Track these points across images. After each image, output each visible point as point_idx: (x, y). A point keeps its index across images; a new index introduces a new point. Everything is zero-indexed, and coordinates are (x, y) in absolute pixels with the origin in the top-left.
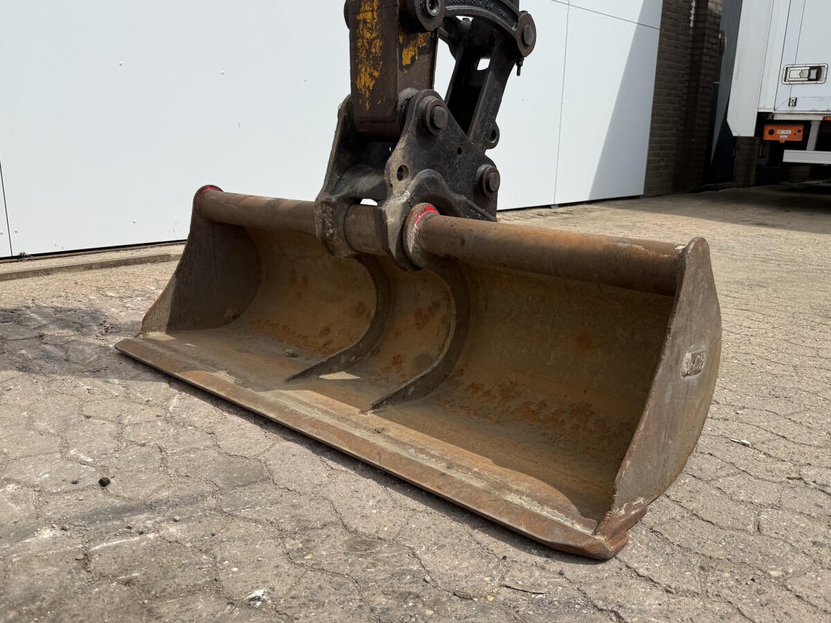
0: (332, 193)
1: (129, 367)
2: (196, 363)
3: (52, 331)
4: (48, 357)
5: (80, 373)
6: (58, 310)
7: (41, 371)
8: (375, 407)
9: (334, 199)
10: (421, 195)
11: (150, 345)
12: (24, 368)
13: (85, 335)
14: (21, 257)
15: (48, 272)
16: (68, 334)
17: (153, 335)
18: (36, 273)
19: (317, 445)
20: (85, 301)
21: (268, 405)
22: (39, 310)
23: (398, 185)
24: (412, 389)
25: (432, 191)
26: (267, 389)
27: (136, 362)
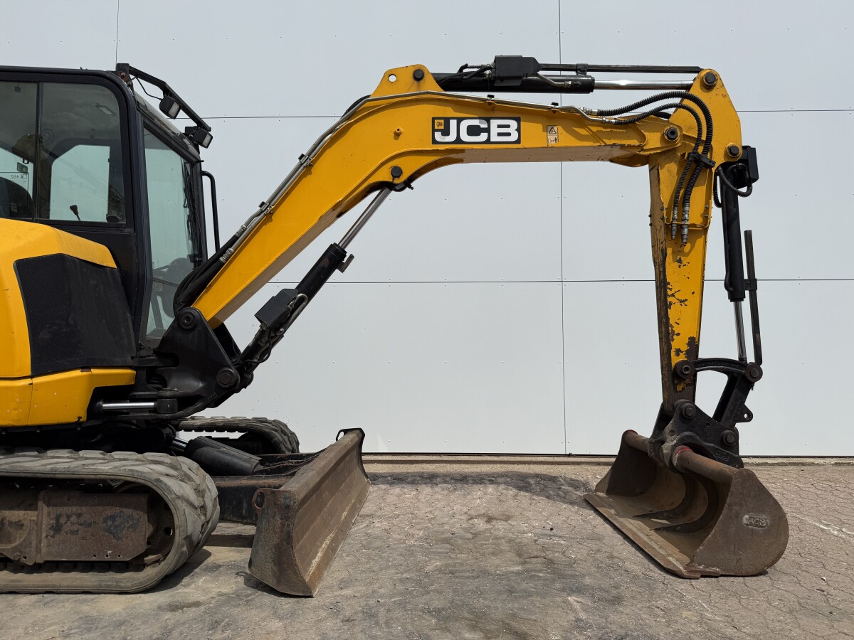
0: (654, 438)
1: (585, 504)
2: (607, 506)
3: (565, 487)
4: (558, 495)
5: (566, 503)
6: (572, 480)
7: (553, 499)
8: (656, 529)
9: (654, 441)
10: (682, 442)
11: (595, 497)
12: (548, 497)
13: (577, 491)
14: (570, 455)
15: (578, 463)
16: (570, 489)
17: (599, 494)
18: (573, 463)
19: (626, 537)
20: (585, 478)
21: (618, 522)
22: (565, 479)
23: (669, 438)
24: (679, 528)
25: (689, 441)
26: (623, 517)
27: (588, 503)
